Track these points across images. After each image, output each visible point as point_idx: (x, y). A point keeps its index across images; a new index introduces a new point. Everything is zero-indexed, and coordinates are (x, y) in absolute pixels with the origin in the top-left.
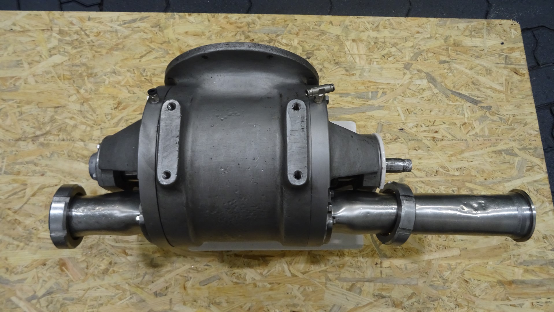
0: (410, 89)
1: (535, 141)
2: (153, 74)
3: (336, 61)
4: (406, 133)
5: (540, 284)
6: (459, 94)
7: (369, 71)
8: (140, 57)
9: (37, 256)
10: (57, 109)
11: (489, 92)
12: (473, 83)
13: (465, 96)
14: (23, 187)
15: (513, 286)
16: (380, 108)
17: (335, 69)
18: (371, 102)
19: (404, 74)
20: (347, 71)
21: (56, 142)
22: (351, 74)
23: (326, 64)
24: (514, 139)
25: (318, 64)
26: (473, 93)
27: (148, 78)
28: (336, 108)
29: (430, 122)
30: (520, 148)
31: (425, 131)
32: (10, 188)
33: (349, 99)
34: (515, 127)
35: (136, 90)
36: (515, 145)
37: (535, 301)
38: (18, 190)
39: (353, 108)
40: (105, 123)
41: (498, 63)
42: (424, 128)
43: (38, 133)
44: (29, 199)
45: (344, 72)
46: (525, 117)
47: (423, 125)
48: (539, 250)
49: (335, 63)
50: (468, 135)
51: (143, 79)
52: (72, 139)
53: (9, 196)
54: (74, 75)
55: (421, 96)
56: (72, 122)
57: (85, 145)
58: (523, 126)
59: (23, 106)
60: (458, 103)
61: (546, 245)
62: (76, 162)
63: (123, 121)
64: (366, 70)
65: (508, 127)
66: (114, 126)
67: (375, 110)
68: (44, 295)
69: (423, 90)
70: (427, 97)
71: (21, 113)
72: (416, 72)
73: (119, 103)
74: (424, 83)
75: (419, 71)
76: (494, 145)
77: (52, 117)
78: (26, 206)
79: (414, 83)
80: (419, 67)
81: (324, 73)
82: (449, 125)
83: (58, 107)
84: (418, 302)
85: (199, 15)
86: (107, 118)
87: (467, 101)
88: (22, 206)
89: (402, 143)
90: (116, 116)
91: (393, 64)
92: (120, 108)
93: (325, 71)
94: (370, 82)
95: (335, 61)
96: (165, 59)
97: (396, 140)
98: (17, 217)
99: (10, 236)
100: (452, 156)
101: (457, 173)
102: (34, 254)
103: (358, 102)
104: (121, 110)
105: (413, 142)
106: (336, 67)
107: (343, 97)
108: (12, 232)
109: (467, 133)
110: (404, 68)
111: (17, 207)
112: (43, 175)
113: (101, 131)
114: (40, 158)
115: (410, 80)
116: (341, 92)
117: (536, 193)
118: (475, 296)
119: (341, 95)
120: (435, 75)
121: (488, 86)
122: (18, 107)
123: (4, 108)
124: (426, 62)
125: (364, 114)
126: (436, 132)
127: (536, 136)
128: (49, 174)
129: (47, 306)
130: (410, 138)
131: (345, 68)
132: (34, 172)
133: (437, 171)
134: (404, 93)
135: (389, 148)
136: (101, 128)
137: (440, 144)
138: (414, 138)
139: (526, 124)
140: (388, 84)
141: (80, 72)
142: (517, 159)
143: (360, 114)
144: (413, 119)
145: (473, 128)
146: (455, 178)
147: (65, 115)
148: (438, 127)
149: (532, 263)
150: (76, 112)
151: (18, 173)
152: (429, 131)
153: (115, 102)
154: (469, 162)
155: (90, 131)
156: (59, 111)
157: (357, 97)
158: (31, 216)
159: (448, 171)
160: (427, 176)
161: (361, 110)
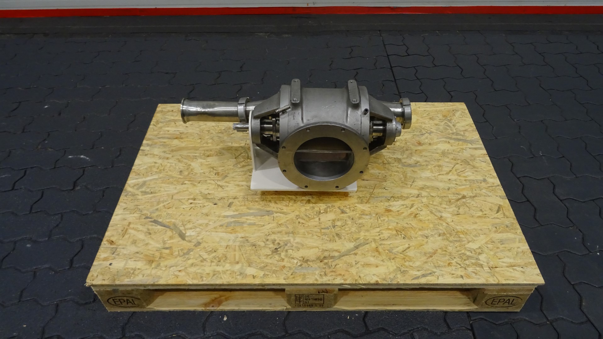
0: (201, 229)
1: (124, 200)
2: (396, 236)
3: (254, 247)
4: (213, 202)
5: (159, 138)
6: (165, 226)
7: (229, 240)
8: (410, 248)
9: (435, 147)
10: (458, 213)
11: (141, 228)
12: (150, 234)
13: (162, 226)
14: (460, 174)
15: (175, 137)
16: (227, 217)
17: (256, 241)
18: (233, 220)
19: (202, 239)
20: (247, 240)
21: (449, 196)
22: (244, 238)
23: (262, 244)
24: (139, 200)
25: (269, 245)
26: (154, 227)
27: (399, 233)
28: (259, 216)
29: (194, 209)
30: (137, 196)
31: (199, 204)
32: (467, 174)
33: (248, 221)
34: (134, 207)
35: (406, 225)
36: (140, 197)
37: (167, 132)
38: (461, 173)
39: (247, 216)
40: (421, 206)
41: (123, 248)
42: (199, 205)
43: (464, 200)
44: (452, 169)
45: (249, 239)
46: (123, 213)
47: (199, 207)
48: (154, 150)
49: (255, 245)
50: (170, 201)
51: (403, 232)
52: (439, 197)
53: (465, 170)
54: (456, 235)
55: (194, 224)
56: (444, 206)
57: (430, 194)
58: (127, 207)
59: (482, 215)
60: (168, 220)
61: (148, 152)
62: (432, 186)
63: (409, 207)
64: (231, 241)
65: (138, 207)
66: (414, 204)
67: (231, 215)
68: (425, 134)
69: (191, 229)
70: (190, 224)
71: (481, 210)
72: (193, 241)
73: (415, 217)
74: (188, 233)
75: (190, 241)
76: (154, 197)
77: (459, 209)
78: (453, 166)
79: (197, 233)
80: (189, 244)
81: (265, 238)
82: (181, 207)
83: (458, 214)
84: (229, 132)
85: (369, 282)
86: (421, 208)
87: (160, 222)
88: (454, 166)
89: (217, 197)
90: (415, 209)
91: (209, 246)
92: (414, 214)
93: (264, 240)
94: (231, 233)
95: (255, 247)
96: (390, 246)
98: (455, 162)
99: (455, 154)
100: (186, 191)
101: (186, 182)
102: (437, 148)
103: (243, 219)
104: (413, 213)
105: (209, 198)
106: (255, 242)
107: (253, 223)
108: (455, 156)
109: (170, 203)
110: (201, 243)
111: (457, 166)
112: (450, 179)
113: (422, 201)
114: (456, 188)
115: (199, 235)
116: (254, 226)
117: (140, 174)
118: (197, 134)
119: (254, 224)
120: (177, 239)
121: (139, 232)
122: (485, 214)
123: (495, 214)
124: (182, 248)
125: (240, 212)
126: (191, 203)
127: (122, 202)
128: (447, 180)
129: (421, 130)
130: (211, 200)
131: (248, 242)
132: (455, 180)
133: (199, 183)
134: (207, 226)
135: (227, 194)
136: (423, 203)
137: (192, 197)
138: (208, 200)
139: (124, 209)
140: (216, 232)
141: (452, 237)
142: (143, 189)
143: (242, 213)
144: (205, 211)
145: (164, 206)
146: (189, 180)
147: (451, 210)
148: (189, 206)
149: (160, 145)
150: (444, 212)
151: (465, 180)
152: (196, 203)
153: (419, 218)
154: (176, 188)
155: (430, 201)
156: (456, 212)
157: (243, 223)
158: (447, 162)
159: (191, 183)
160: (206, 181)
161: (241, 215)
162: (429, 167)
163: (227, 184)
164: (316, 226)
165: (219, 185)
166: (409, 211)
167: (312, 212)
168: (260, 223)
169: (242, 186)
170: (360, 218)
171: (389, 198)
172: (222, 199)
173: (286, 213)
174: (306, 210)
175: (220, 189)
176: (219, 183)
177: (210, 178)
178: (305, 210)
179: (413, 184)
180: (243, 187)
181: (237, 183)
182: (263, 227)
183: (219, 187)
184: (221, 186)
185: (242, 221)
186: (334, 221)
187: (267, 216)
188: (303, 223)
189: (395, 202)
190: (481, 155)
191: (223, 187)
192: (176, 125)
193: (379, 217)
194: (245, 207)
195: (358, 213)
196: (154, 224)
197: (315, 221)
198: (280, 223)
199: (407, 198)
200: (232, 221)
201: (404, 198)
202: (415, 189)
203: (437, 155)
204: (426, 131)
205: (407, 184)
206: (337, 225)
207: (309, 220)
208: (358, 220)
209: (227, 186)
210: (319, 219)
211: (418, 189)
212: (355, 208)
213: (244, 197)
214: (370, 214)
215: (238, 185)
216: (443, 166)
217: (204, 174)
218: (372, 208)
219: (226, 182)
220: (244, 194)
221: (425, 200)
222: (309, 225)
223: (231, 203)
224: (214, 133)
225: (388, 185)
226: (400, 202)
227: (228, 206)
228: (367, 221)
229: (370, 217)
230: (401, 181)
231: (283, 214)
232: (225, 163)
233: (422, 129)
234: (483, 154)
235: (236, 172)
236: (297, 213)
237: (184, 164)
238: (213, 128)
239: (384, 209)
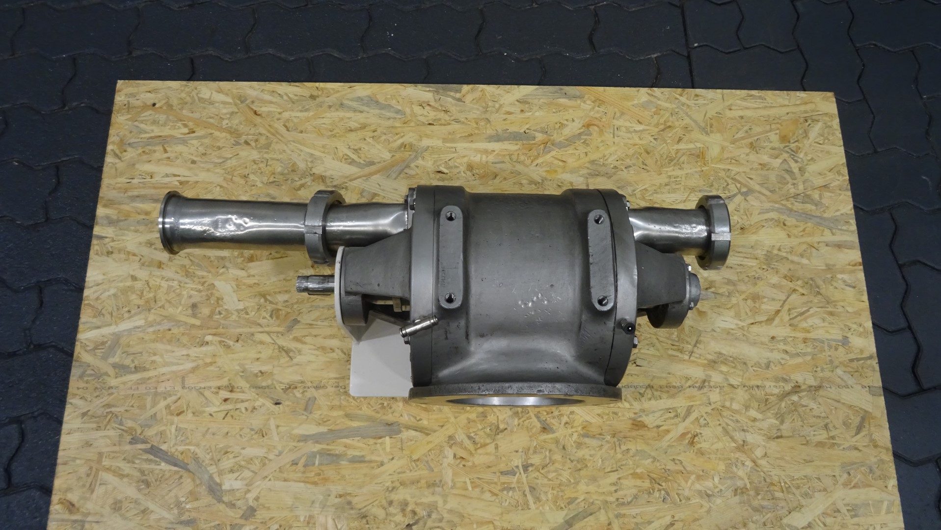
0: (253, 472)
1: (78, 388)
2: (650, 492)
3: (364, 521)
4: (272, 398)
5: (134, 198)
6: (175, 465)
7: (313, 502)
8: (674, 524)
9: (753, 238)
10: (779, 434)
11: (126, 468)
12: (148, 484)
13: (168, 462)
14: (795, 321)
16: (304, 439)
17: (368, 505)
18: (317, 447)
19: (257, 499)
20: (349, 503)
21: (767, 384)
22: (343, 498)
23: (381, 513)
24: (111, 391)
25: (395, 515)
26: (153, 466)
27: (657, 486)
28: (371, 437)
29: (232, 416)
30: (105, 377)
31: (242, 401)
32: (810, 322)
33: (351, 453)
34: (102, 409)
35: (671, 466)
36: (113, 382)
37: (148, 179)
38: (799, 318)
39: (346, 437)
40: (706, 413)
41: (97, 522)
42: (242, 406)
43: (795, 398)
44: (782, 306)
45: (355, 500)
46: (82, 426)
47: (243, 410)
48: (124, 238)
49: (367, 516)
50: (179, 395)
51: (663, 484)
52: (746, 388)
53: (808, 311)
54: (767, 491)
55: (237, 459)
56: (753, 413)
57: (727, 380)
58: (89, 411)
59: (826, 439)
60: (181, 448)
61: (112, 244)
62: (734, 355)
63: (682, 415)
64: (317, 505)
65: (113, 409)
66: (693, 408)
67: (314, 435)
68: (734, 196)
69: (232, 471)
70: (228, 459)
71: (826, 427)
72: (239, 503)
73: (692, 443)
74: (229, 483)
75: (232, 505)
76: (143, 381)
77: (782, 422)
78: (784, 298)
79: (245, 482)
80: (231, 513)
81: (386, 498)
82: (204, 412)
83: (778, 437)
84: (293, 180)
86: (705, 419)
87: (165, 453)
88: (788, 298)
89: (281, 383)
90: (692, 423)
91: (273, 517)
92: (690, 435)
93: (384, 503)
94: (315, 484)
95: (367, 521)
96: (635, 520)
97: (288, 386)
98: (791, 285)
99: (792, 262)
100: (211, 364)
101: (209, 338)
102: (757, 241)
103: (339, 447)
104: (687, 433)
105: (264, 384)
106: (365, 509)
107: (359, 456)
108: (792, 266)
109: (179, 399)
110: (255, 511)
111: (794, 296)
112: (773, 338)
113: (709, 399)
114: (783, 362)
115: (250, 488)
116: (362, 465)
117: (104, 311)
118: (221, 187)
119: (363, 459)
120: (206, 499)
121: (125, 480)
122: (833, 438)
123: (853, 437)
124: (217, 523)
125: (332, 427)
126: (226, 400)
127: (75, 395)
128: (766, 340)
129: (728, 185)
130: (267, 390)
131: (352, 509)
132: (785, 341)
133: (237, 341)
134: (264, 465)
135: (301, 374)
136: (710, 404)
137: (224, 382)
138: (261, 390)
139: (84, 414)
140: (285, 480)
141: (760, 497)
142: (116, 359)
143: (337, 428)
144: (256, 421)
145: (168, 407)
146: (214, 331)
147: (765, 425)
148: (222, 408)
149: (138, 222)
150: (751, 430)
151: (805, 341)
152: (237, 401)
153: (699, 446)
154: (188, 355)
155: (725, 400)
156: (775, 431)
157: (338, 457)
158: (774, 286)
159: (220, 342)
160: (253, 335)
161: (335, 434)
162: (734, 300)
163: (299, 346)
164: (489, 467)
165: (281, 349)
166: (681, 428)
167: (480, 427)
168: (373, 458)
169: (332, 350)
170: (579, 445)
171: (642, 391)
172: (290, 388)
173: (426, 429)
174: (469, 421)
175: (284, 360)
176: (281, 342)
177: (259, 325)
178: (466, 421)
179: (695, 350)
180: (334, 355)
181: (320, 341)
182: (382, 468)
183: (284, 354)
184: (287, 352)
185: (337, 452)
186: (526, 451)
187: (387, 438)
188: (463, 458)
189: (653, 402)
190: (849, 265)
191: (291, 354)
192: (166, 155)
193: (617, 443)
194: (341, 413)
195: (576, 432)
196: (152, 457)
197: (487, 454)
198: (415, 457)
199: (680, 389)
200: (315, 450)
201: (673, 391)
202: (698, 365)
203: (752, 263)
204: (738, 185)
205: (681, 351)
206: (532, 465)
207: (476, 449)
208: (575, 450)
209: (300, 352)
210: (497, 448)
211: (704, 366)
212: (571, 416)
213: (337, 384)
214: (600, 434)
215: (323, 349)
216: (765, 297)
217: (247, 313)
218: (606, 417)
219: (296, 339)
220: (338, 376)
221: (715, 396)
222: (476, 463)
223: (310, 399)
224: (260, 185)
225: (642, 351)
226: (665, 403)
227: (305, 410)
228: (592, 452)
229: (600, 443)
230: (670, 342)
231: (420, 431)
232: (291, 280)
233: (730, 181)
234: (853, 263)
235: (317, 307)
236: (451, 432)
237: (199, 282)
238: (255, 166)
239: (631, 422)
